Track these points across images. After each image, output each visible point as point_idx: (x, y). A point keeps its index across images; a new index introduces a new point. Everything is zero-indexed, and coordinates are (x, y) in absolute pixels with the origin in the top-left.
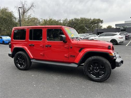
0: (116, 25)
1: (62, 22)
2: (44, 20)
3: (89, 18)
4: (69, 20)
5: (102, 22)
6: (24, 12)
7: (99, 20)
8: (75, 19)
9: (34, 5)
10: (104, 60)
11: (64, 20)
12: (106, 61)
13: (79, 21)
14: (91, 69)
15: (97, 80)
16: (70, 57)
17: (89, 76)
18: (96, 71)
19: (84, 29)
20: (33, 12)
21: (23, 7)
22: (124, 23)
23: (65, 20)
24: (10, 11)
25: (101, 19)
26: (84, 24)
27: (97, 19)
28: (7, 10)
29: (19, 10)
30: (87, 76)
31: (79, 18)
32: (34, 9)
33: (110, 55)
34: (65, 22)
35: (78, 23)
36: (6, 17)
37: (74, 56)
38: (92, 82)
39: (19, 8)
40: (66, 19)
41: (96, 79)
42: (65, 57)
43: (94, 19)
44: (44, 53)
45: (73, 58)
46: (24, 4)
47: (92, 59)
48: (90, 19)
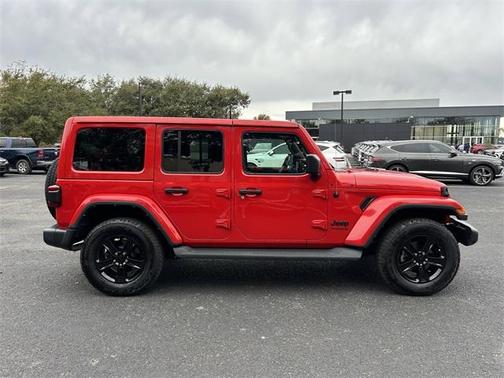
0: (289, 115)
1: (87, 87)
3: (200, 83)
4: (118, 85)
5: (245, 100)
7: (236, 92)
8: (144, 82)
11: (96, 81)
16: (330, 227)
18: (418, 264)
22: (311, 109)
23: (102, 80)
25: (243, 92)
26: (182, 103)
27: (229, 88)
31: (162, 80)
37: (346, 224)
40: (106, 80)
42: (315, 228)
43: (218, 90)
44: (231, 221)
45: (341, 229)
47: (409, 227)
48: (205, 88)
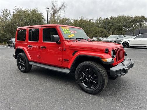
1: (95, 22)
2: (75, 20)
3: (129, 16)
4: (103, 20)
6: (55, 13)
7: (143, 17)
8: (111, 18)
9: (65, 4)
10: (96, 66)
12: (98, 68)
13: (116, 20)
14: (84, 77)
15: (89, 91)
16: (63, 61)
17: (80, 85)
18: (88, 80)
19: (122, 29)
20: (64, 12)
21: (54, 8)
23: (98, 19)
24: (39, 13)
26: (122, 23)
27: (141, 16)
28: (36, 11)
29: (47, 10)
30: (79, 84)
31: (117, 17)
32: (65, 9)
33: (103, 60)
34: (98, 22)
35: (114, 23)
36: (35, 19)
37: (68, 60)
38: (83, 93)
39: (47, 8)
40: (100, 19)
41: (87, 90)
42: (59, 60)
43: (136, 17)
44: (40, 56)
45: (66, 62)
46: (54, 4)
47: (83, 64)
48: (131, 17)
